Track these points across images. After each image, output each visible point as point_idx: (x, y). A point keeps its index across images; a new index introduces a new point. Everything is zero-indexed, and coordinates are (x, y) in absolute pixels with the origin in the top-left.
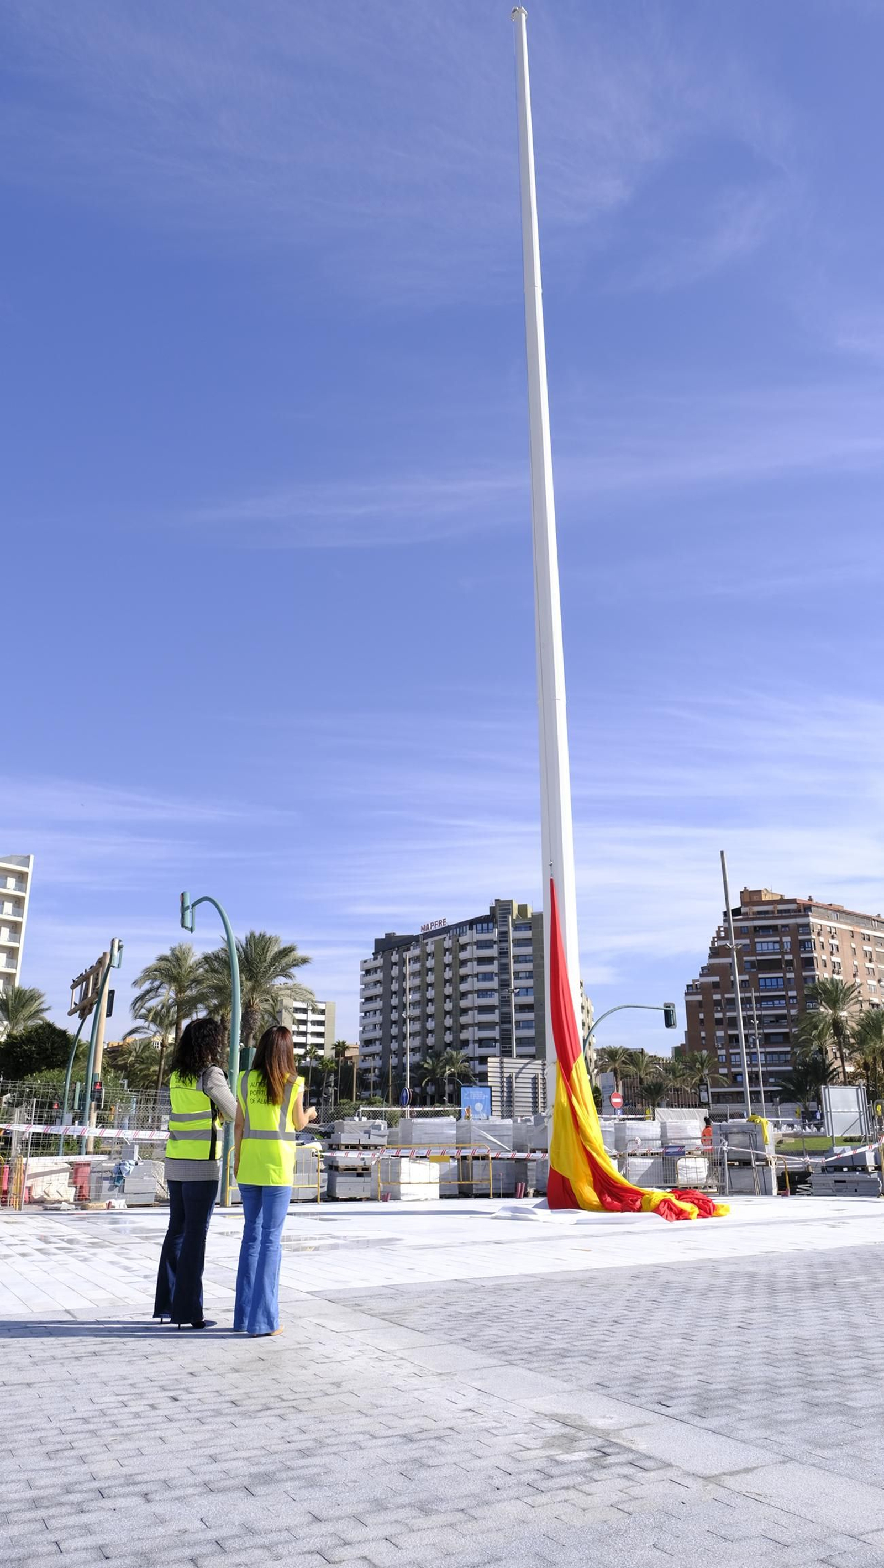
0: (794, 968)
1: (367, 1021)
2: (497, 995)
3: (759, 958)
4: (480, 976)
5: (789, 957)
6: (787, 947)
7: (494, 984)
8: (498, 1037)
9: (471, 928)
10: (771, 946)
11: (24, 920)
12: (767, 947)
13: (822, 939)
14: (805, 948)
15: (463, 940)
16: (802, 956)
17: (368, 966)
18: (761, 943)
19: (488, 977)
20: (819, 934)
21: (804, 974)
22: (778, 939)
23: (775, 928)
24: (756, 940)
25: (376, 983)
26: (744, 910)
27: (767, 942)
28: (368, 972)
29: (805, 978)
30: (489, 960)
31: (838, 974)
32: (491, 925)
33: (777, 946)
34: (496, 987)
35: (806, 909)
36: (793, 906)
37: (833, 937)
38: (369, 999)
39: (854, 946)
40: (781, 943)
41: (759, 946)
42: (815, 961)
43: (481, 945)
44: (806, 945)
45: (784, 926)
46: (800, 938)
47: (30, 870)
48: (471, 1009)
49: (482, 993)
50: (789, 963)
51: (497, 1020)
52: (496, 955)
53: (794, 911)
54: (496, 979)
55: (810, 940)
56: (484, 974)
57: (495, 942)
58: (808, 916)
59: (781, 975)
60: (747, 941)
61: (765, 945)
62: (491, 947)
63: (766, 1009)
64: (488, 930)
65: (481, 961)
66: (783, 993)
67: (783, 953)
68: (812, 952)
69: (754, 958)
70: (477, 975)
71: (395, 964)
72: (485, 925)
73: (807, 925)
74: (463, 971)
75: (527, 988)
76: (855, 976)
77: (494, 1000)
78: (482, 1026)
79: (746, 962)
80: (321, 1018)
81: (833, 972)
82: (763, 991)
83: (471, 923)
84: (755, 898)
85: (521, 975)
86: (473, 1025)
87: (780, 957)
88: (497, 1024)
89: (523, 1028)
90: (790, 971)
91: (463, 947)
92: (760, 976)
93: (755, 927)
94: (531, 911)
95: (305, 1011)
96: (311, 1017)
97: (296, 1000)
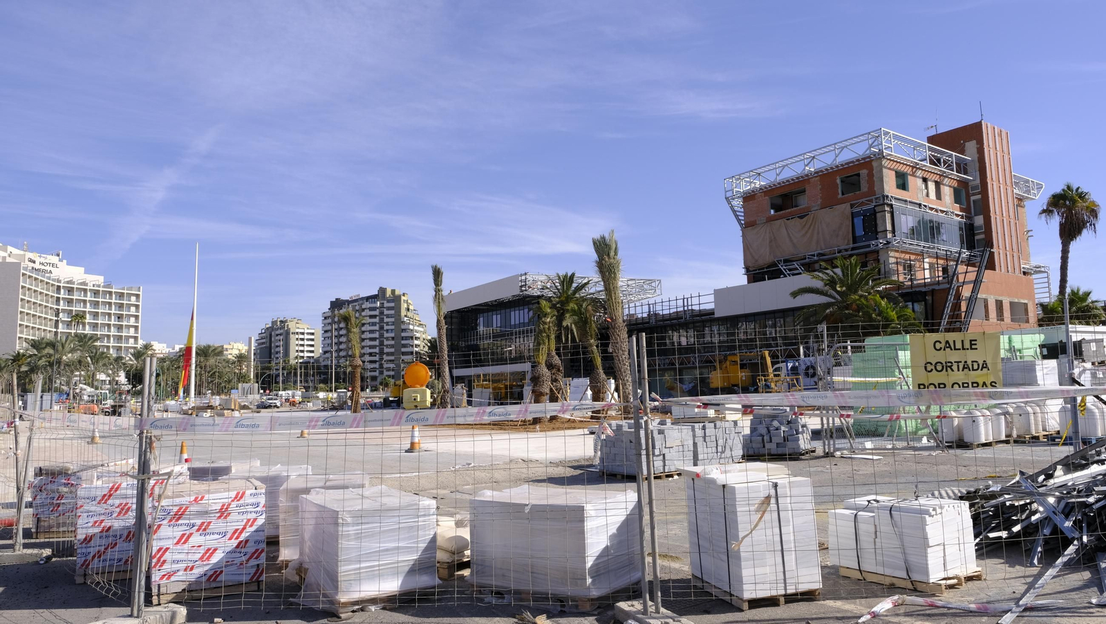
1: (325, 342)
2: (378, 333)
4: (371, 324)
7: (377, 328)
8: (378, 352)
9: (367, 301)
11: (139, 325)
15: (364, 306)
17: (325, 315)
19: (374, 324)
25: (329, 324)
28: (325, 318)
30: (375, 316)
32: (376, 300)
38: (326, 331)
43: (371, 309)
47: (140, 293)
48: (366, 339)
49: (371, 332)
51: (378, 344)
52: (378, 314)
54: (378, 325)
56: (373, 323)
57: (378, 308)
62: (376, 310)
64: (375, 302)
65: (371, 317)
70: (369, 323)
71: (337, 315)
72: (373, 300)
74: (363, 321)
75: (392, 330)
77: (376, 335)
78: (371, 347)
80: (312, 337)
83: (368, 299)
85: (389, 323)
86: (367, 346)
88: (377, 346)
89: (390, 348)
91: (363, 310)
94: (397, 293)
95: (303, 334)
96: (307, 337)
97: (299, 328)
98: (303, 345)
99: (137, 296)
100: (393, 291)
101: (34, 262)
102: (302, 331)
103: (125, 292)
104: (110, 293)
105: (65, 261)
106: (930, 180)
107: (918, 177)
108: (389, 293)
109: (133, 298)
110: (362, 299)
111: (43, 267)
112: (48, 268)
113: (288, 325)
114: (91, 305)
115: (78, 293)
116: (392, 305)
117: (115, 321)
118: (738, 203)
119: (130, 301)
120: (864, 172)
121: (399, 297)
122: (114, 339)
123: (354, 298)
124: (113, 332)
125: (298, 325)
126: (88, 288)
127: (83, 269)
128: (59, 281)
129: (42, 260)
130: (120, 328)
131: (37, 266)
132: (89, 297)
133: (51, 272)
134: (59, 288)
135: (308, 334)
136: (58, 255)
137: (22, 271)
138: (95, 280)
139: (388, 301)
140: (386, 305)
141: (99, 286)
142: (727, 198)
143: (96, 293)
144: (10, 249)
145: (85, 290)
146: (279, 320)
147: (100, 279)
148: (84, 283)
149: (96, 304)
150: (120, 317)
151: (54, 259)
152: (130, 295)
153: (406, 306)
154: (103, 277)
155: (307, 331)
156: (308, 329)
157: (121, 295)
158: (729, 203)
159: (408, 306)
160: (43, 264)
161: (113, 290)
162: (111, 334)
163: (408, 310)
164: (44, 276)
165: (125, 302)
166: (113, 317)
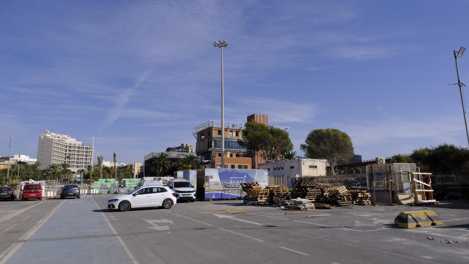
32: (180, 148)
83: (178, 148)
100: (187, 145)
101: (59, 138)
103: (88, 147)
104: (83, 147)
105: (70, 137)
106: (234, 131)
107: (229, 131)
108: (185, 146)
110: (175, 148)
111: (62, 139)
112: (64, 139)
114: (77, 152)
115: (73, 148)
116: (186, 150)
118: (196, 135)
119: (90, 150)
120: (210, 131)
121: (188, 147)
122: (84, 163)
124: (84, 161)
126: (76, 146)
127: (75, 139)
128: (67, 144)
129: (62, 137)
130: (86, 159)
131: (60, 139)
132: (76, 149)
133: (65, 141)
134: (67, 146)
136: (68, 135)
137: (54, 141)
138: (79, 143)
139: (184, 149)
140: (183, 150)
141: (80, 145)
142: (193, 134)
143: (79, 148)
144: (52, 133)
145: (75, 147)
147: (81, 143)
148: (75, 144)
149: (79, 151)
150: (86, 156)
151: (66, 136)
152: (90, 148)
153: (191, 150)
154: (81, 142)
157: (87, 148)
158: (194, 135)
159: (192, 150)
160: (62, 138)
161: (84, 147)
163: (192, 152)
164: (61, 142)
165: (88, 151)
166: (84, 156)
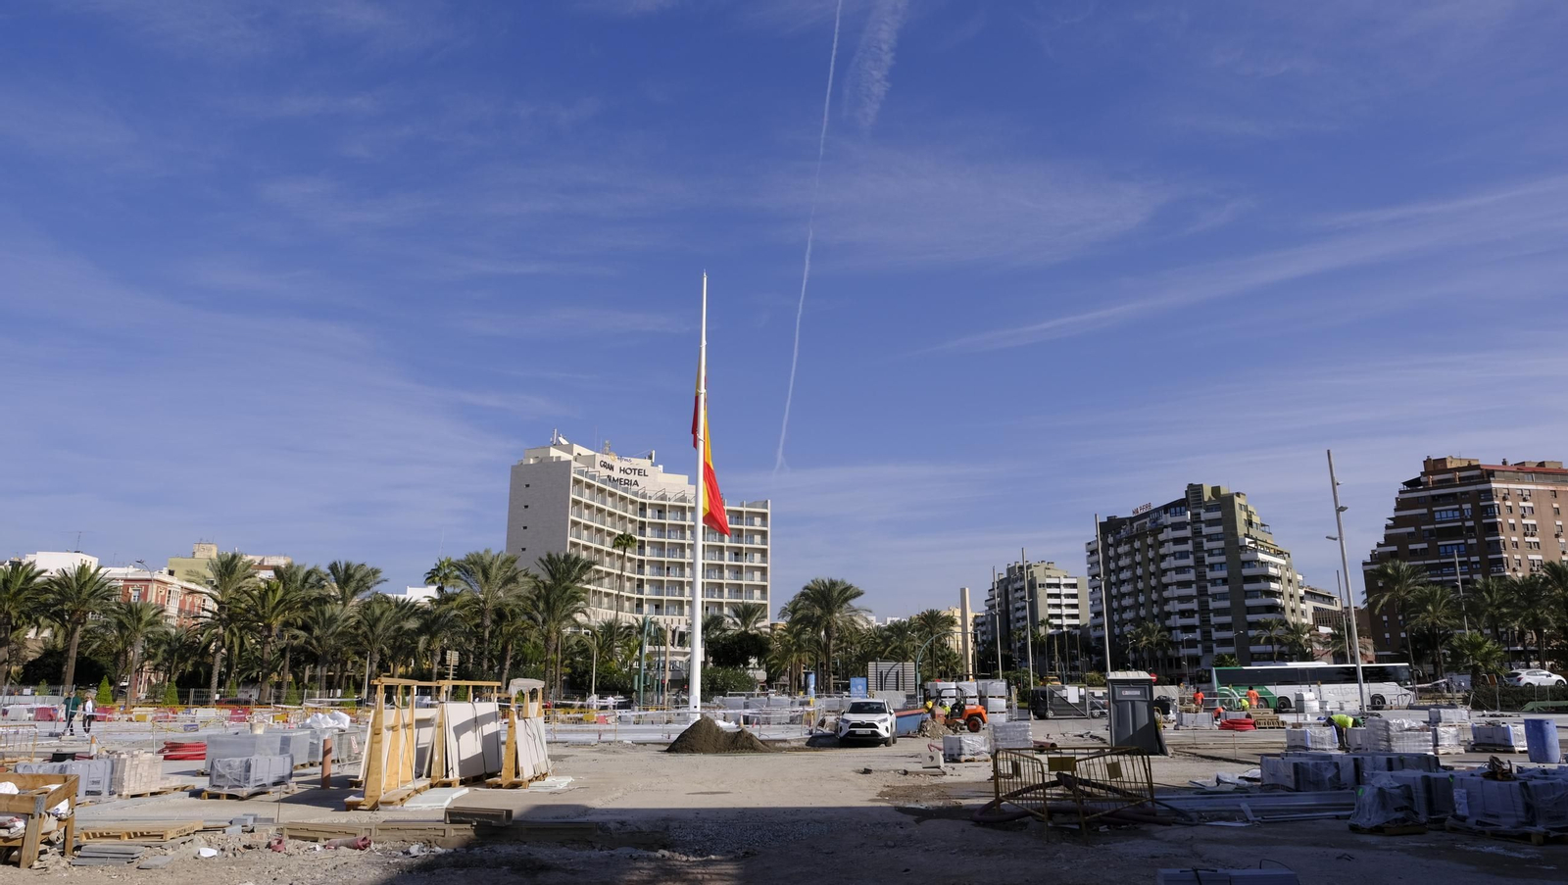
0: (1475, 534)
1: (1095, 596)
2: (1193, 571)
3: (1437, 526)
4: (1177, 555)
5: (1471, 523)
6: (1469, 514)
7: (1190, 561)
8: (1196, 609)
9: (1165, 514)
10: (1450, 514)
12: (1446, 515)
13: (1509, 503)
14: (1487, 514)
15: (1160, 523)
16: (1484, 521)
17: (1092, 548)
18: (1440, 511)
19: (1184, 555)
20: (1504, 499)
21: (1487, 539)
22: (1457, 506)
23: (1454, 495)
24: (1434, 509)
25: (1098, 562)
26: (1423, 479)
27: (1446, 510)
28: (1092, 553)
29: (1489, 542)
30: (1183, 540)
31: (1532, 535)
32: (1183, 508)
33: (1457, 514)
34: (1192, 564)
35: (1488, 474)
36: (1476, 472)
37: (1525, 500)
38: (1094, 577)
39: (1555, 505)
40: (1461, 510)
41: (1437, 515)
42: (1499, 526)
43: (1176, 527)
44: (1490, 511)
45: (1462, 493)
46: (1481, 504)
47: (768, 511)
48: (1171, 584)
49: (1180, 570)
50: (1470, 529)
51: (1195, 593)
52: (1190, 535)
53: (1477, 477)
54: (1191, 556)
55: (1493, 506)
56: (1181, 552)
57: (1188, 524)
58: (1490, 482)
59: (1463, 541)
60: (1425, 511)
61: (1444, 514)
62: (1184, 528)
63: (1447, 575)
64: (1182, 514)
65: (1177, 541)
66: (1465, 559)
67: (1463, 520)
68: (1495, 517)
69: (1433, 527)
70: (1174, 554)
71: (1111, 545)
72: (1178, 509)
73: (1490, 491)
74: (1162, 551)
75: (1221, 564)
76: (1557, 536)
77: (1191, 576)
78: (1182, 599)
79: (1425, 530)
80: (1074, 591)
81: (1525, 535)
82: (1442, 558)
83: (1166, 508)
84: (1440, 466)
85: (1215, 552)
86: (1173, 599)
87: (1460, 524)
88: (1195, 597)
89: (1220, 599)
90: (1471, 538)
91: (1161, 530)
92: (1439, 543)
93: (1433, 497)
94: (1224, 491)
95: (1058, 586)
96: (1065, 591)
97: (1050, 577)
98: (1059, 606)
99: (764, 516)
100: (1216, 490)
101: (611, 468)
102: (1056, 581)
103: (745, 509)
105: (661, 467)
108: (1207, 494)
109: (758, 520)
110: (1157, 510)
111: (623, 476)
112: (633, 477)
113: (1032, 573)
115: (673, 514)
116: (1217, 515)
117: (730, 560)
119: (753, 525)
121: (1230, 499)
123: (1140, 512)
124: (728, 578)
125: (1048, 572)
127: (685, 476)
128: (644, 496)
129: (625, 465)
130: (738, 571)
131: (616, 474)
133: (636, 483)
134: (643, 507)
135: (1066, 585)
136: (650, 458)
137: (573, 475)
139: (1209, 509)
140: (1205, 515)
144: (577, 449)
146: (1017, 565)
148: (682, 498)
150: (738, 553)
151: (644, 464)
152: (752, 515)
153: (1244, 515)
155: (1064, 581)
156: (1066, 577)
159: (1250, 516)
160: (625, 471)
162: (725, 582)
163: (1250, 523)
164: (626, 491)
165: (744, 527)
166: (726, 554)
